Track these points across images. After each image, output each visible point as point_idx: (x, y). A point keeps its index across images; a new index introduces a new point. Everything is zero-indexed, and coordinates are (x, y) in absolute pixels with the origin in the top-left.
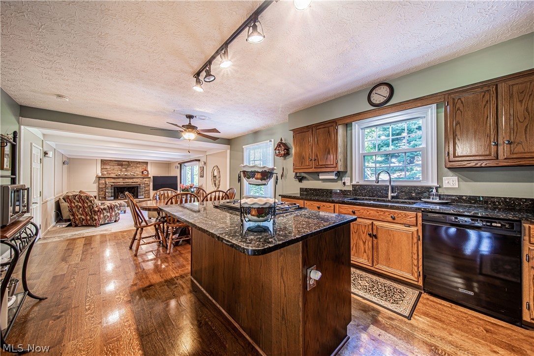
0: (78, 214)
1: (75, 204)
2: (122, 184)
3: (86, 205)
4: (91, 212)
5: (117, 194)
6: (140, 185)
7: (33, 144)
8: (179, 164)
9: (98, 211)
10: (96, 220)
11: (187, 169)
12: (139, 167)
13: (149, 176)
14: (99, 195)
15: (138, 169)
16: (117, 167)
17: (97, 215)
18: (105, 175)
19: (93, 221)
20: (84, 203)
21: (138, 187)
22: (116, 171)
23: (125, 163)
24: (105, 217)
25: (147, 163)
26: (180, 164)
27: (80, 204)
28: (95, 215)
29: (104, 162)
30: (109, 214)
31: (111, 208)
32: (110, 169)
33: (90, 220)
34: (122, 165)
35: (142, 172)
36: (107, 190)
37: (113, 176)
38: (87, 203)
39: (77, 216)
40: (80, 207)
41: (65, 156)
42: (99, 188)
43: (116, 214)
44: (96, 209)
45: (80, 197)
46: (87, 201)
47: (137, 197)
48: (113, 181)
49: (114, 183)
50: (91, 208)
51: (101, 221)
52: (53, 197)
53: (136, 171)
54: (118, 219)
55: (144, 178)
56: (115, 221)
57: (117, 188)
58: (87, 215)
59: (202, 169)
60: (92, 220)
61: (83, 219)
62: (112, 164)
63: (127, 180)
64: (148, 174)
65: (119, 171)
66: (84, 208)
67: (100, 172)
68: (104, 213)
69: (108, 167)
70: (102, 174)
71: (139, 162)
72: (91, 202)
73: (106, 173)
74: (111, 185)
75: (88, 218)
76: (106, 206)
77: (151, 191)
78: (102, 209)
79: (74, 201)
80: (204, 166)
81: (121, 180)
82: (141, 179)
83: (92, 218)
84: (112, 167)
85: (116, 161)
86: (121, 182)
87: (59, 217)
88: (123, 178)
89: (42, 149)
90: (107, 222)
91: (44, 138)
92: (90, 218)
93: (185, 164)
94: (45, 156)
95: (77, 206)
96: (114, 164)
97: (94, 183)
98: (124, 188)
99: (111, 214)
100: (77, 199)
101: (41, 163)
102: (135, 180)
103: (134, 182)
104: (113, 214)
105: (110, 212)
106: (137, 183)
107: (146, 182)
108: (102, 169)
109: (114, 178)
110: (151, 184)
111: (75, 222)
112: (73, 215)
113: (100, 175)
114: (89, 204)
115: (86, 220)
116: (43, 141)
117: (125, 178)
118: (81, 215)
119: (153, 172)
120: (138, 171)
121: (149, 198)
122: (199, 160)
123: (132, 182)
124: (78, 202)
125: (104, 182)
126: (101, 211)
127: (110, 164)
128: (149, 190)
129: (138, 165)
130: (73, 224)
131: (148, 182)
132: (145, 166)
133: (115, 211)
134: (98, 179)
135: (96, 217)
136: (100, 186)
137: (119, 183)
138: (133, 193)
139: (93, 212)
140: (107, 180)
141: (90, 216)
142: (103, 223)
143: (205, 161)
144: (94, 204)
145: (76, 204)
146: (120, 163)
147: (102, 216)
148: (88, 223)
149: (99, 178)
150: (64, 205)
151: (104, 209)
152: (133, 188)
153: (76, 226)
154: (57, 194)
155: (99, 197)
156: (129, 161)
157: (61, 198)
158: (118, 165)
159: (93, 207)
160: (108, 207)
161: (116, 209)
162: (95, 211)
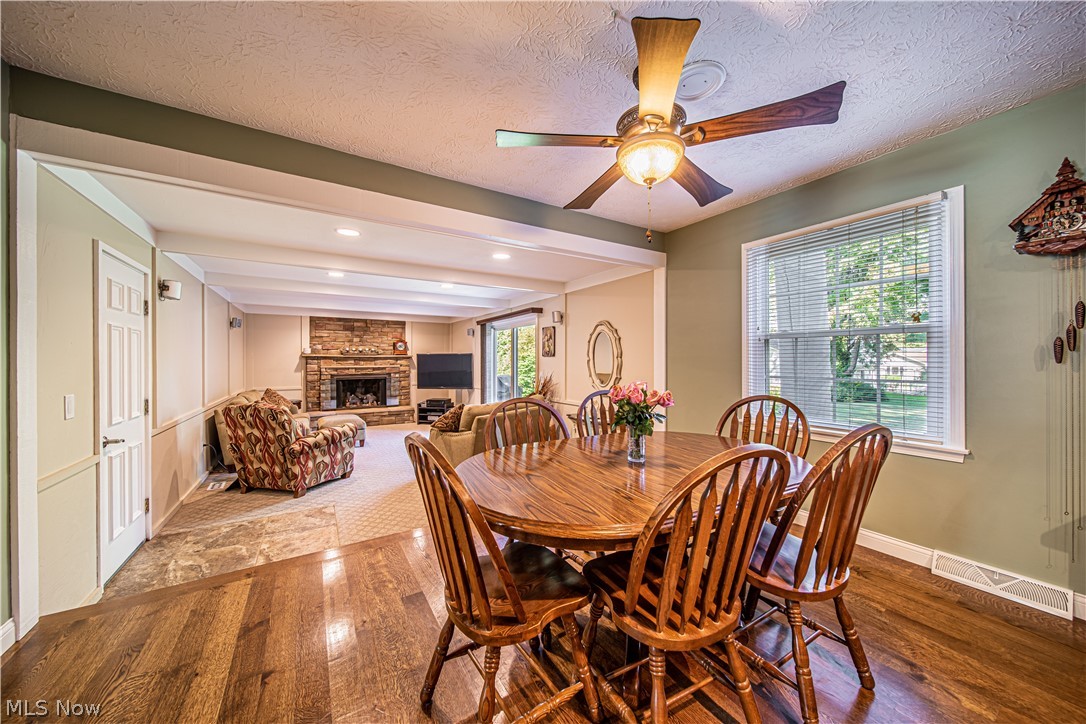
0: (252, 457)
1: (244, 432)
2: (353, 372)
3: (270, 435)
4: (284, 455)
5: (342, 395)
6: (389, 374)
7: (102, 246)
8: (478, 323)
9: (301, 452)
10: (295, 476)
11: (499, 335)
12: (386, 334)
13: (409, 354)
14: (307, 397)
15: (385, 338)
16: (342, 334)
17: (299, 463)
18: (318, 351)
19: (290, 480)
20: (265, 428)
21: (385, 379)
22: (340, 343)
23: (359, 324)
24: (317, 467)
25: (403, 324)
26: (483, 324)
27: (256, 433)
28: (293, 463)
29: (316, 323)
30: (327, 459)
31: (333, 442)
32: (328, 339)
33: (281, 477)
34: (352, 329)
35: (394, 345)
36: (323, 388)
37: (334, 353)
38: (274, 430)
39: (252, 463)
40: (258, 440)
41: (233, 306)
42: (307, 382)
43: (344, 458)
44: (297, 447)
45: (256, 411)
46: (273, 424)
47: (384, 404)
48: (335, 365)
49: (336, 369)
50: (284, 442)
51: (309, 480)
52: (201, 409)
53: (382, 342)
54: (349, 470)
55: (397, 359)
56: (344, 476)
57: (343, 381)
58: (273, 463)
59: (550, 334)
60: (287, 477)
61: (264, 473)
62: (332, 327)
63: (363, 365)
64: (406, 349)
65: (347, 344)
66: (265, 443)
67: (308, 345)
68: (315, 457)
69: (324, 334)
70: (313, 351)
71: (388, 322)
72: (284, 428)
73: (319, 347)
74: (332, 376)
75: (277, 470)
76: (320, 436)
77: (414, 389)
78: (310, 447)
79: (243, 422)
80: (557, 325)
81: (350, 364)
82: (392, 361)
83: (286, 471)
84: (333, 335)
85: (340, 320)
86: (350, 369)
87: (215, 460)
88: (355, 359)
89: (149, 272)
90: (323, 480)
91: (156, 241)
92: (282, 471)
93: (495, 324)
94: (161, 295)
95: (248, 437)
96: (337, 328)
97: (296, 371)
98: (358, 381)
99: (333, 457)
100: (250, 418)
101: (146, 313)
102: (379, 364)
103: (379, 369)
104: (339, 456)
105: (330, 453)
106: (384, 371)
107: (402, 368)
108: (312, 338)
109: (336, 359)
110: (414, 373)
111: (246, 481)
112: (241, 460)
113: (308, 351)
114: (279, 432)
115: (273, 477)
116: (153, 249)
117: (360, 359)
118: (261, 462)
119: (417, 344)
120: (384, 343)
121: (408, 404)
122: (540, 311)
123: (374, 369)
124: (252, 426)
125: (315, 367)
126: (307, 452)
127: (329, 327)
128: (408, 387)
129: (386, 330)
130: (242, 483)
131: (407, 368)
132: (399, 330)
133: (343, 449)
134: (304, 361)
135: (297, 470)
136: (310, 378)
137: (347, 371)
138: (375, 394)
139: (287, 456)
140: (324, 365)
141: (282, 464)
142: (312, 485)
143: (563, 311)
144: (290, 434)
145: (248, 431)
146: (349, 325)
147: (310, 464)
148: (276, 484)
149: (307, 358)
150: (224, 430)
151: (317, 445)
152: (376, 381)
153: (250, 489)
154: (209, 402)
155: (307, 403)
156: (365, 321)
157: (220, 410)
158: (346, 329)
159: (287, 441)
160: (326, 438)
161: (344, 444)
162: (292, 453)
